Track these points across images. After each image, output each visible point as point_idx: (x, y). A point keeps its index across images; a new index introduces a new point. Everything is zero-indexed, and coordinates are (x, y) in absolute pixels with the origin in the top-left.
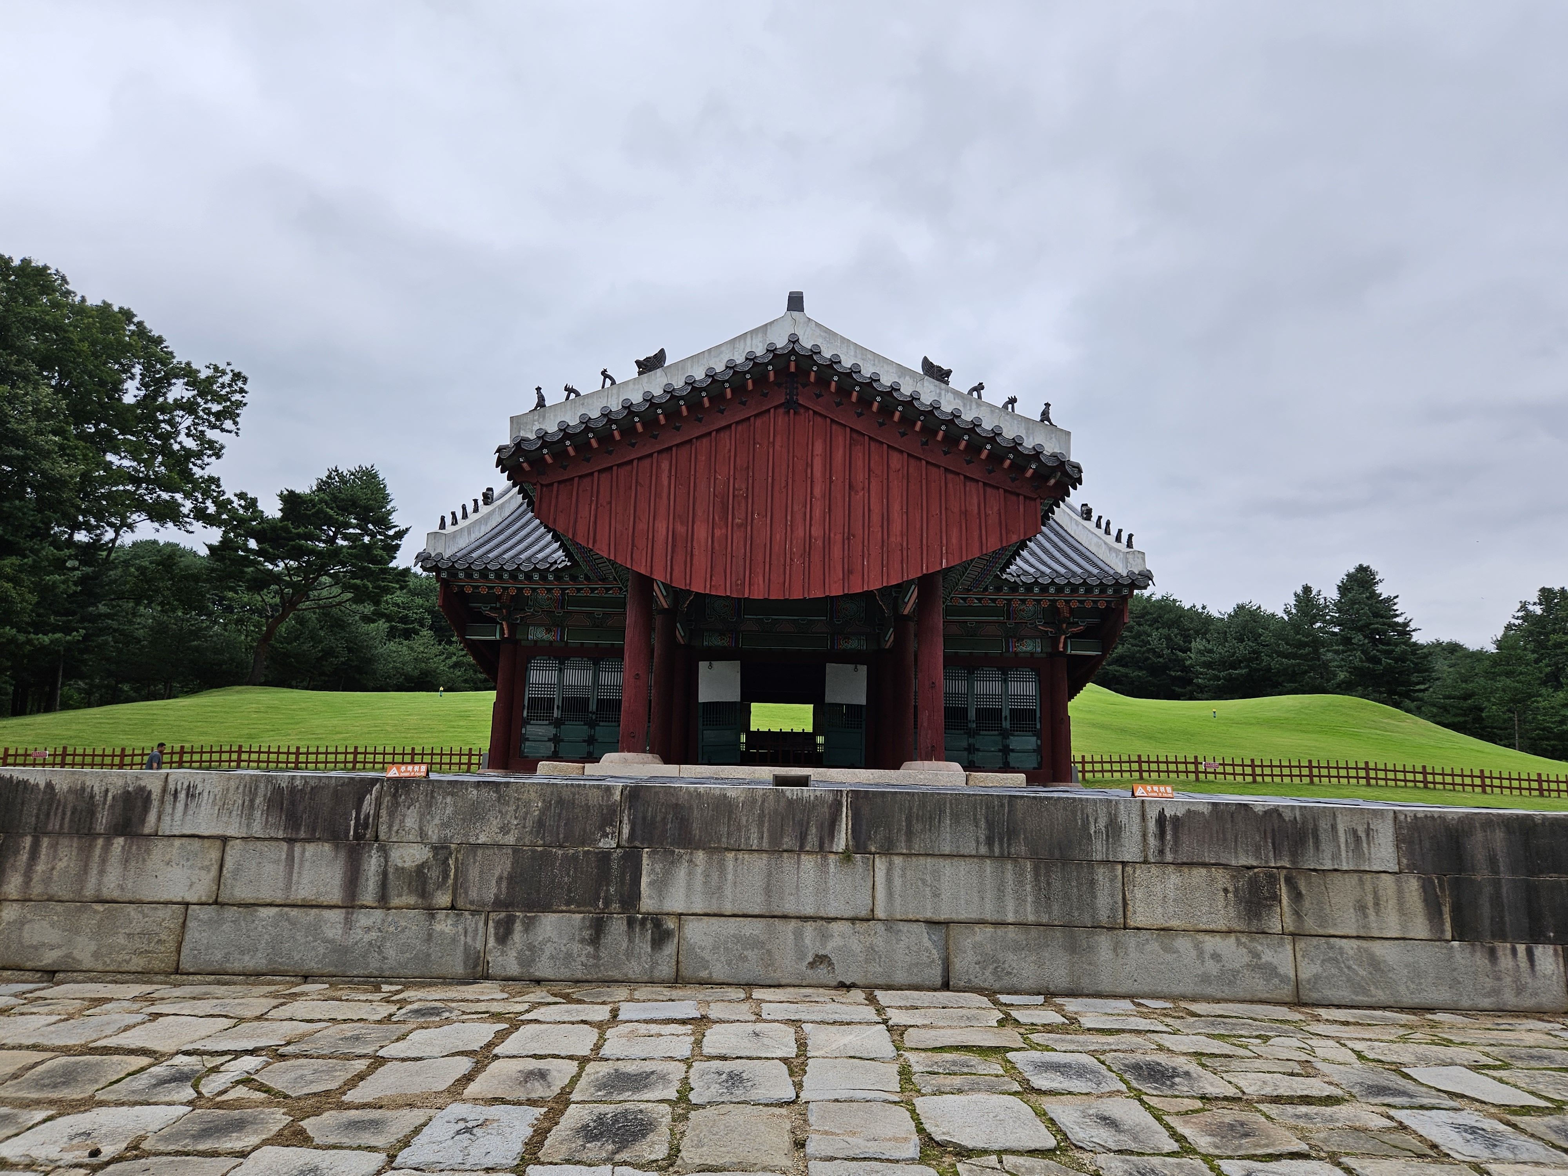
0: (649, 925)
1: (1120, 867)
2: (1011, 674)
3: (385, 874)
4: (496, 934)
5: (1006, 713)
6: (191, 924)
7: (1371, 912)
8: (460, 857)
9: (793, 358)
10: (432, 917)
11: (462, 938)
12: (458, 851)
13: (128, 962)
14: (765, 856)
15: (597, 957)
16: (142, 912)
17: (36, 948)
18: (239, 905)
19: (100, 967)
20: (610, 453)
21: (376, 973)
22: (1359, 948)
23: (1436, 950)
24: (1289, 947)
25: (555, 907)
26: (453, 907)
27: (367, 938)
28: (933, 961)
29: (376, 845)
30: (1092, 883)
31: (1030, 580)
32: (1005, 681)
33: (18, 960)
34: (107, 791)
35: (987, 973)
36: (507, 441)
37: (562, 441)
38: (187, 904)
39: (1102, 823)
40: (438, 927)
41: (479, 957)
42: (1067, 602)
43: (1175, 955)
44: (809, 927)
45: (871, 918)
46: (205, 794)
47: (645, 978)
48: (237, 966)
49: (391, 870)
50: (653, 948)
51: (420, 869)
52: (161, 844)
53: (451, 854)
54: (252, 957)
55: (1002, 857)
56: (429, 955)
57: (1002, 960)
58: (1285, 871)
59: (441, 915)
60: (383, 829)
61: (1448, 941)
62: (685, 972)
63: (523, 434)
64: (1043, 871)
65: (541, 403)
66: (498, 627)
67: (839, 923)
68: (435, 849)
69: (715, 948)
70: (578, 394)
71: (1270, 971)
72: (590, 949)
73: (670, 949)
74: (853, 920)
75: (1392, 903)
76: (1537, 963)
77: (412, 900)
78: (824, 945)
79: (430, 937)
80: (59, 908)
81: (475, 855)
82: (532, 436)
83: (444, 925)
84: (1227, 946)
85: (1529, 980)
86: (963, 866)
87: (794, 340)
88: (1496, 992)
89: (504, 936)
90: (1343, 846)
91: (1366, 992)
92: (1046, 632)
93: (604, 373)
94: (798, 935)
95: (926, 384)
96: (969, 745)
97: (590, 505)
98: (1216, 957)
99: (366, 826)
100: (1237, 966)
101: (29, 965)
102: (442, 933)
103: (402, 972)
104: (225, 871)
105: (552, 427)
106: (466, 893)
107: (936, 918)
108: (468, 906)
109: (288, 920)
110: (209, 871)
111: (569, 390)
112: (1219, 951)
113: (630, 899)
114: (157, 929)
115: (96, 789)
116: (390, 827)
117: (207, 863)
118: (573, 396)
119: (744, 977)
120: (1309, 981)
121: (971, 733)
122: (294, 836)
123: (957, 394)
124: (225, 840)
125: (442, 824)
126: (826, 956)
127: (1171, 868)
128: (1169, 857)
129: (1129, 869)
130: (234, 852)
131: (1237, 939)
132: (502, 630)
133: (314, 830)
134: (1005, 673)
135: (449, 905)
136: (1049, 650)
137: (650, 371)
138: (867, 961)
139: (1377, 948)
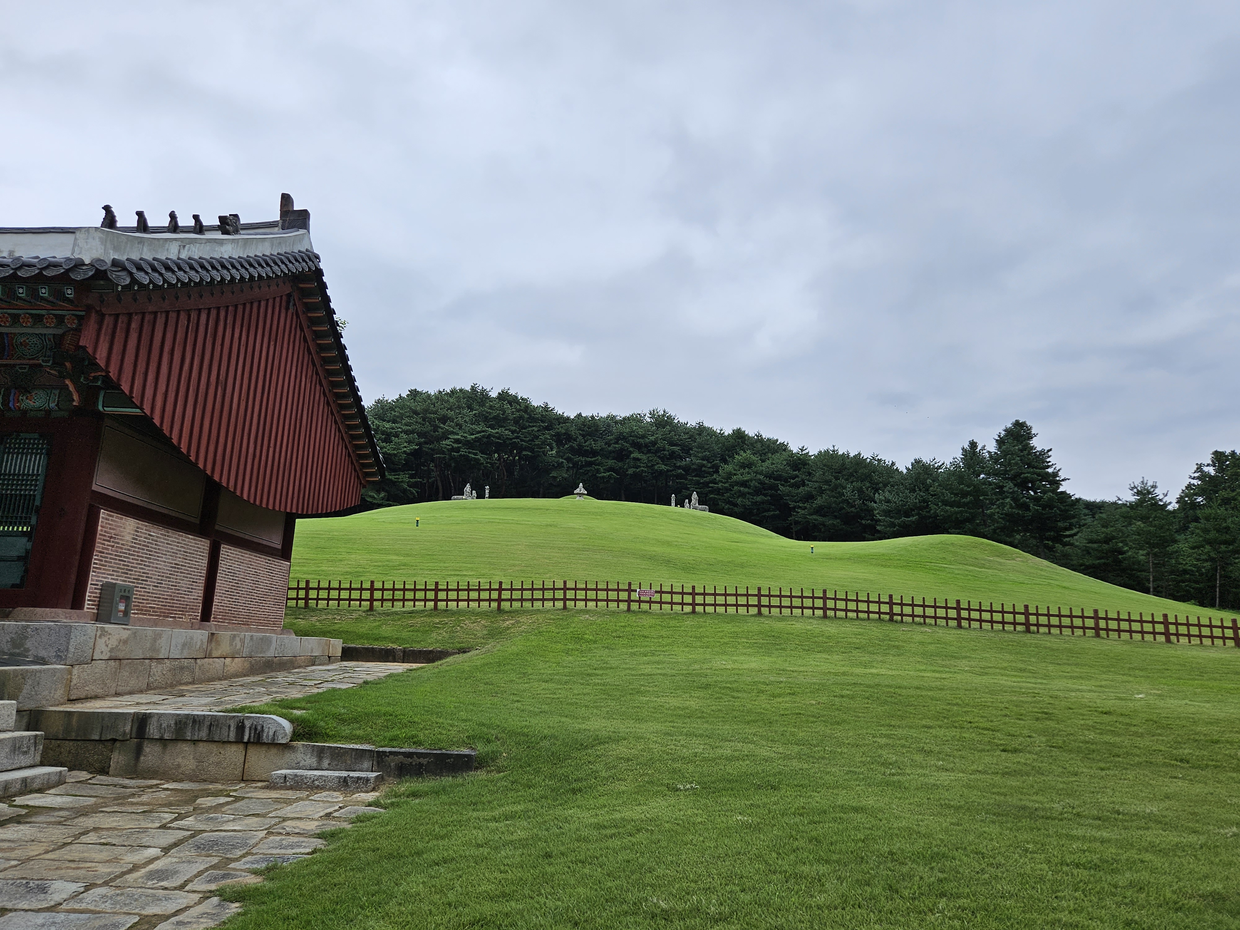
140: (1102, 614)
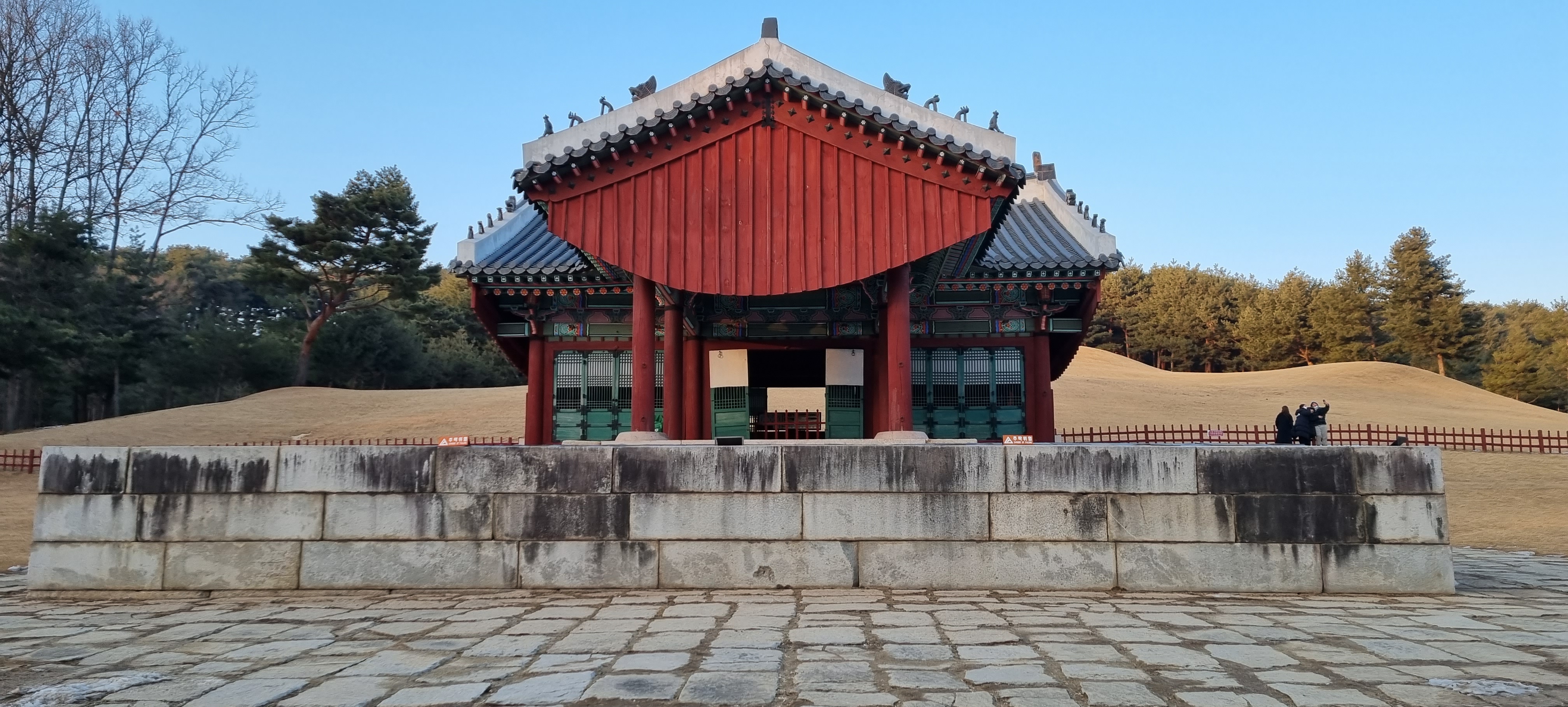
0: (637, 548)
1: (987, 496)
2: (998, 353)
3: (442, 516)
4: (526, 557)
5: (993, 389)
6: (306, 555)
7: (1175, 523)
8: (497, 503)
9: (767, 81)
10: (479, 546)
11: (501, 559)
12: (494, 499)
13: (263, 582)
14: (721, 497)
15: (600, 571)
16: (270, 547)
17: (196, 575)
18: (340, 541)
19: (243, 587)
20: (611, 172)
21: (441, 586)
22: (1165, 549)
23: (1226, 549)
24: (1111, 551)
25: (567, 537)
26: (493, 538)
27: (433, 562)
28: (847, 569)
29: (435, 495)
30: (966, 508)
31: (1007, 266)
32: (992, 359)
33: (183, 583)
34: (236, 462)
35: (887, 576)
36: (521, 165)
37: (568, 164)
38: (302, 541)
39: (975, 463)
40: (483, 553)
41: (514, 574)
42: (1045, 285)
43: (1027, 559)
44: (755, 547)
45: (801, 539)
46: (308, 462)
47: (635, 586)
48: (341, 584)
49: (447, 513)
50: (640, 564)
51: (467, 512)
52: (279, 498)
53: (489, 500)
54: (351, 577)
55: (899, 492)
56: (478, 573)
57: (898, 566)
58: (1111, 496)
59: (485, 544)
60: (439, 483)
61: (1231, 543)
62: (664, 581)
63: (535, 159)
64: (929, 501)
65: (549, 130)
66: (527, 325)
67: (777, 543)
68: (478, 498)
69: (686, 563)
70: (581, 121)
71: (1098, 568)
72: (595, 566)
73: (652, 564)
74: (787, 541)
75: (1191, 516)
76: (1300, 557)
77: (463, 534)
78: (765, 559)
79: (478, 560)
80: (210, 546)
81: (507, 501)
82: (543, 161)
83: (489, 550)
84: (1064, 550)
85: (1293, 570)
86: (869, 499)
87: (768, 65)
88: (1267, 579)
89: (531, 557)
90: (1156, 476)
91: (1169, 582)
92: (1030, 313)
93: (603, 102)
94: (747, 553)
95: (886, 99)
96: (960, 419)
97: (596, 219)
98: (1057, 559)
99: (427, 482)
100: (1073, 565)
101: (192, 586)
102: (487, 557)
103: (460, 585)
104: (327, 517)
105: (559, 153)
106: (502, 528)
107: (849, 537)
108: (505, 538)
109: (374, 550)
110: (315, 517)
111: (573, 118)
112: (1059, 555)
113: (622, 528)
114: (281, 559)
115: (229, 461)
116: (444, 483)
117: (313, 512)
118: (576, 122)
119: (706, 583)
120: (1126, 575)
121: (961, 409)
122: (375, 490)
123: (913, 107)
124: (325, 494)
125: (482, 479)
126: (768, 567)
127: (1025, 496)
128: (1024, 488)
129: (994, 498)
130: (333, 503)
131: (1074, 546)
132: (530, 330)
133: (389, 485)
134: (992, 353)
135: (490, 537)
136: (1032, 329)
137: (642, 97)
138: (799, 570)
139: (1178, 549)
140: (1545, 434)
